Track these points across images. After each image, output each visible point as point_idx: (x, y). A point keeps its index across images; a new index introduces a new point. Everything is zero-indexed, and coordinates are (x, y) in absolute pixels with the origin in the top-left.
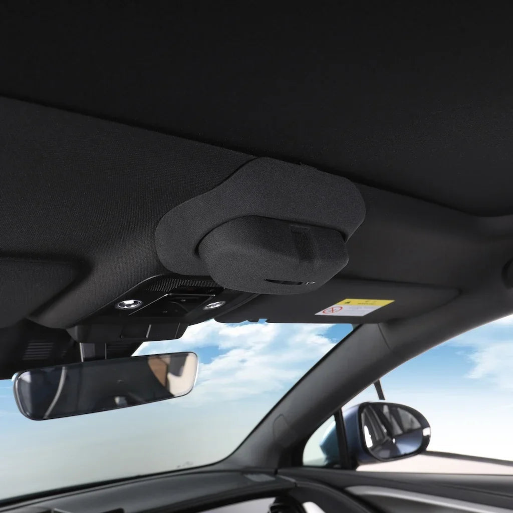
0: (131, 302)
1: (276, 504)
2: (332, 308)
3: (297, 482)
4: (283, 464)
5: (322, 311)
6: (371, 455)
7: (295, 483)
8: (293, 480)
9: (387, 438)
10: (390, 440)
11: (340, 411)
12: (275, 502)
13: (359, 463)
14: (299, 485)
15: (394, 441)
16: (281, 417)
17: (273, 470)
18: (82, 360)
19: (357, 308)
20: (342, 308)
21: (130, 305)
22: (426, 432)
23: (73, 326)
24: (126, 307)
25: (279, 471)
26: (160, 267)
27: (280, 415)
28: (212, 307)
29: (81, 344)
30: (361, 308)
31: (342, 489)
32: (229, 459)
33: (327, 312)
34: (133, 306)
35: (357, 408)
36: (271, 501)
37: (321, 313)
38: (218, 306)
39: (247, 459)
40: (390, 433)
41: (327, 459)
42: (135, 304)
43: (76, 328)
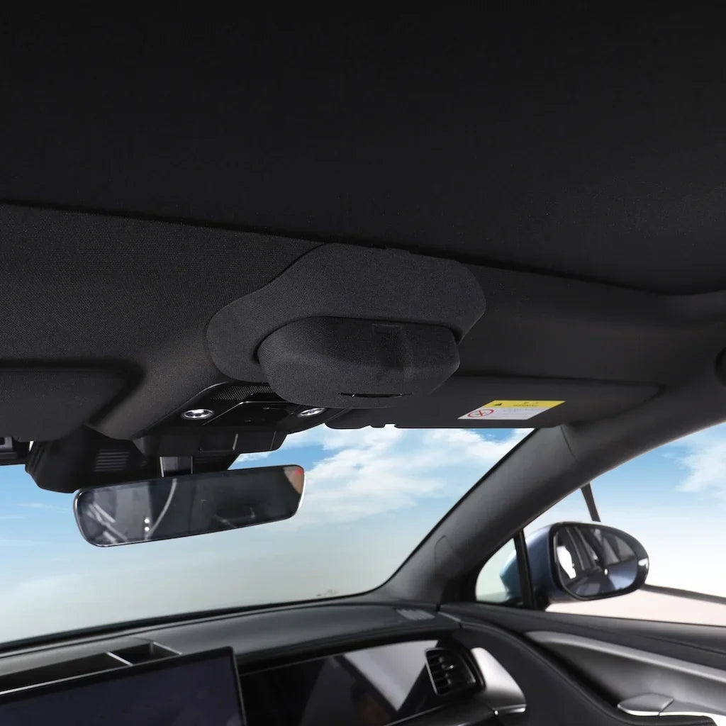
0: (201, 411)
1: (438, 649)
2: (480, 411)
3: (462, 622)
4: (446, 598)
5: (467, 415)
6: (565, 592)
7: (460, 624)
8: (457, 620)
9: (597, 567)
10: (600, 570)
11: (520, 534)
12: (438, 646)
13: (550, 600)
14: (464, 627)
15: (606, 572)
16: (444, 539)
17: (434, 606)
18: (163, 475)
19: (515, 411)
20: (492, 411)
21: (199, 415)
22: (642, 563)
23: (139, 437)
24: (194, 417)
25: (442, 606)
26: (220, 376)
27: (443, 537)
28: (309, 414)
29: (161, 458)
30: (520, 410)
31: (521, 635)
32: (383, 588)
33: (474, 415)
34: (203, 416)
35: (546, 531)
36: (432, 644)
37: (465, 417)
38: (316, 412)
39: (402, 589)
40: (602, 562)
41: (509, 593)
42: (205, 413)
43: (142, 439)
